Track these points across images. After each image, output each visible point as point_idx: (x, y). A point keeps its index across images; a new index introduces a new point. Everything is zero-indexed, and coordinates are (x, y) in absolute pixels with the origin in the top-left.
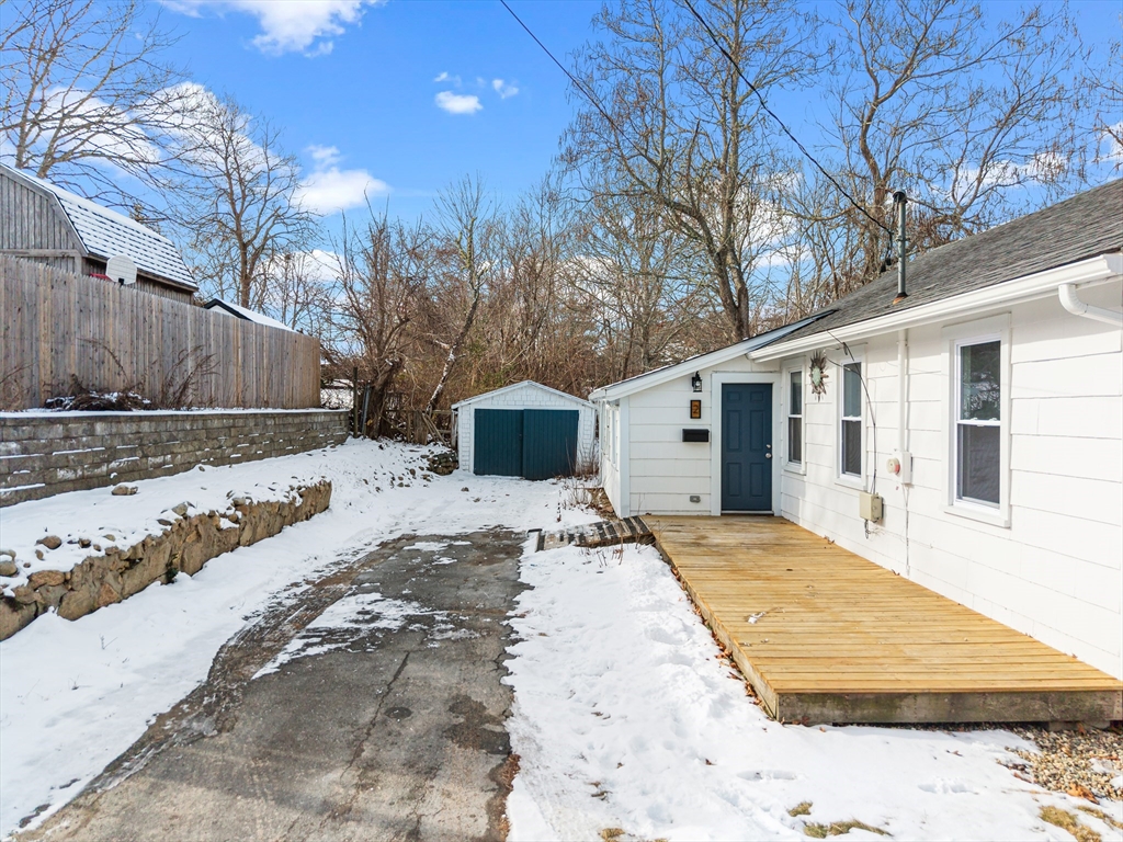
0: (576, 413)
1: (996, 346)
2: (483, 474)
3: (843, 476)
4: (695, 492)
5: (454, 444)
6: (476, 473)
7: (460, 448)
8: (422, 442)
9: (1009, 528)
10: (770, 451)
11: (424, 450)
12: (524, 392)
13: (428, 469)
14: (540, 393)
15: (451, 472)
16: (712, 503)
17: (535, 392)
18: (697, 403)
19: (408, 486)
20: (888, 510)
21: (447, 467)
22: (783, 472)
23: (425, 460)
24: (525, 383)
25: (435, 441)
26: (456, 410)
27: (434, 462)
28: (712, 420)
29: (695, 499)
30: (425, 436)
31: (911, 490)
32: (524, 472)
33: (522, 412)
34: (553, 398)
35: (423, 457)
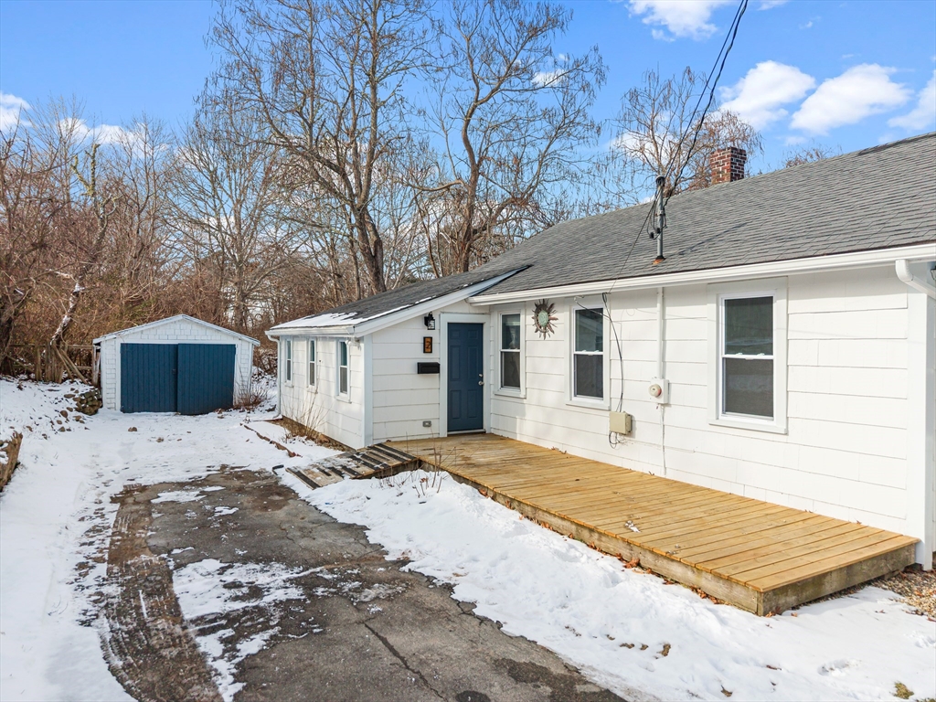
0: (232, 348)
1: (769, 301)
2: (132, 411)
3: (574, 398)
4: (427, 417)
5: (95, 380)
6: (124, 410)
7: (104, 385)
8: (55, 380)
9: (786, 434)
10: (482, 379)
11: (65, 388)
12: (178, 326)
13: (77, 410)
14: (195, 327)
15: (96, 412)
16: (441, 427)
17: (189, 326)
18: (429, 340)
19: (69, 430)
20: (637, 425)
21: (92, 406)
22: (492, 396)
23: (71, 400)
24: (180, 317)
25: (72, 378)
26: (99, 344)
27: (81, 401)
28: (440, 354)
29: (427, 424)
30: (59, 373)
31: (667, 408)
32: (179, 407)
33: (176, 347)
34: (209, 332)
35: (67, 396)
